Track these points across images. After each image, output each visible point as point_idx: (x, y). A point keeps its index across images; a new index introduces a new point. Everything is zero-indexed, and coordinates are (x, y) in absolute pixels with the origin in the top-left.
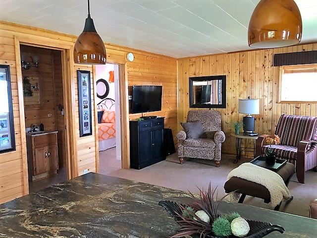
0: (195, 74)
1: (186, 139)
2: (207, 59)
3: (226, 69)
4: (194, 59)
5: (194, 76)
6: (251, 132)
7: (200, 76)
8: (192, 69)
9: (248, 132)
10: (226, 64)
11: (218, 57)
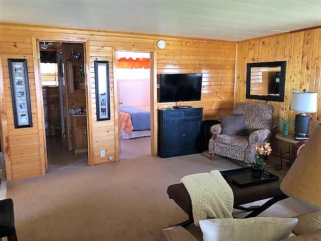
0: (254, 60)
1: (220, 134)
2: (267, 41)
3: (287, 53)
4: (253, 42)
5: (252, 62)
6: (305, 135)
7: (259, 62)
8: (251, 54)
9: (301, 134)
10: (288, 47)
11: (280, 38)
